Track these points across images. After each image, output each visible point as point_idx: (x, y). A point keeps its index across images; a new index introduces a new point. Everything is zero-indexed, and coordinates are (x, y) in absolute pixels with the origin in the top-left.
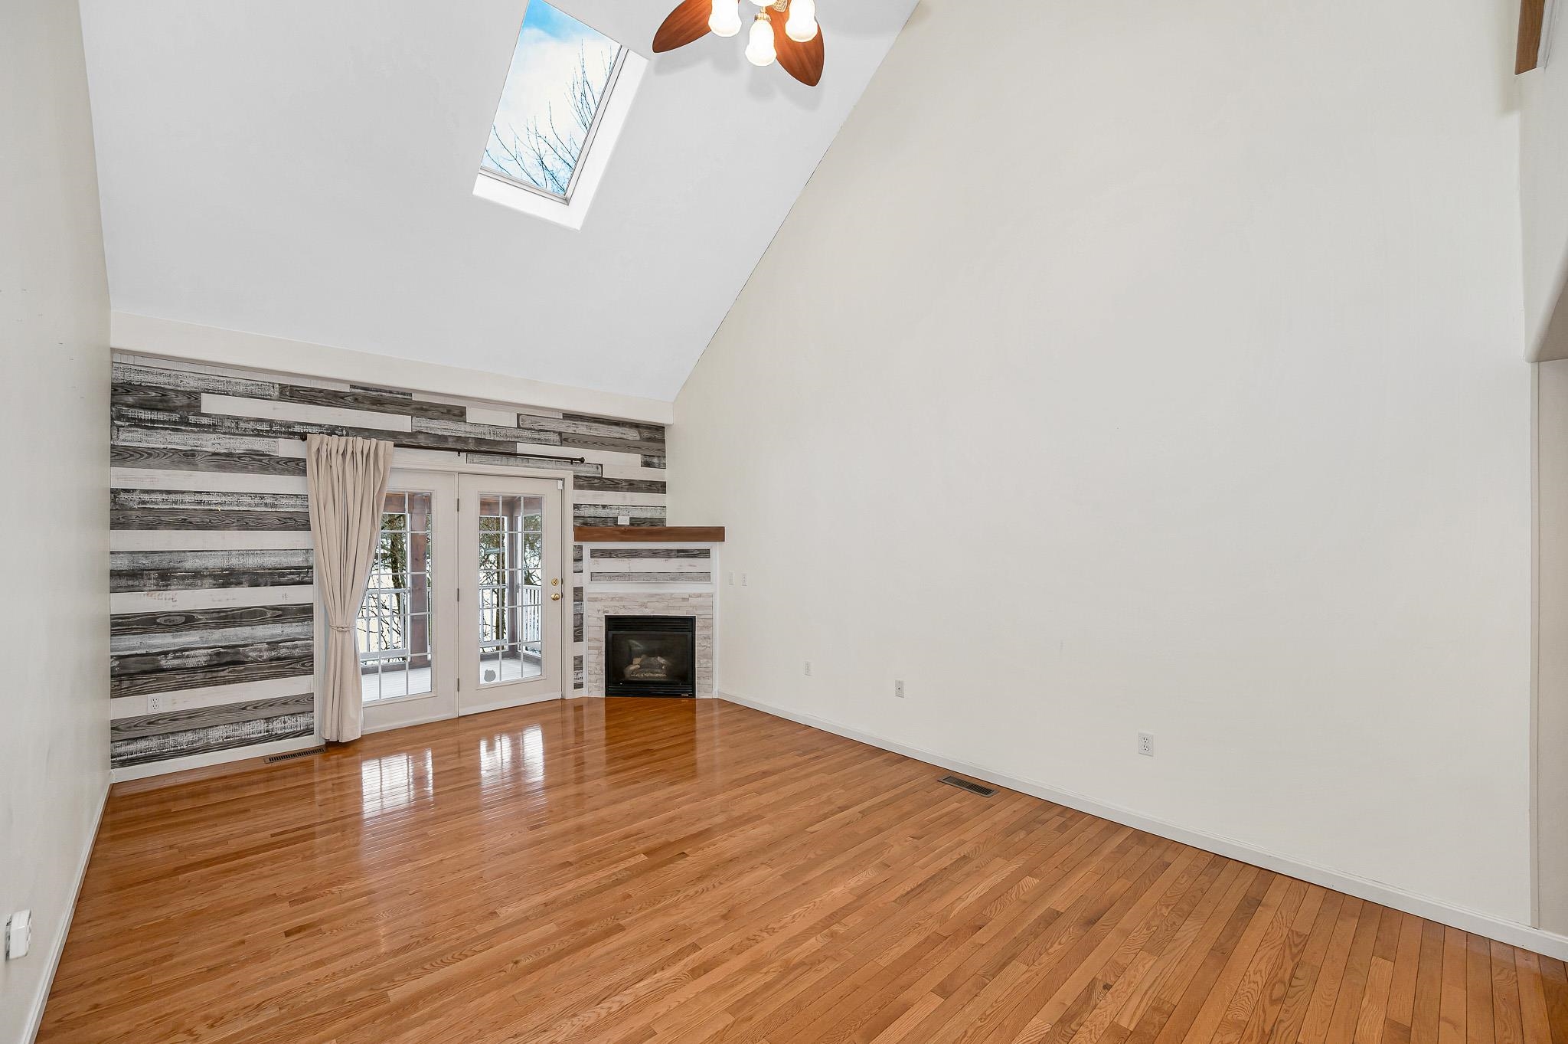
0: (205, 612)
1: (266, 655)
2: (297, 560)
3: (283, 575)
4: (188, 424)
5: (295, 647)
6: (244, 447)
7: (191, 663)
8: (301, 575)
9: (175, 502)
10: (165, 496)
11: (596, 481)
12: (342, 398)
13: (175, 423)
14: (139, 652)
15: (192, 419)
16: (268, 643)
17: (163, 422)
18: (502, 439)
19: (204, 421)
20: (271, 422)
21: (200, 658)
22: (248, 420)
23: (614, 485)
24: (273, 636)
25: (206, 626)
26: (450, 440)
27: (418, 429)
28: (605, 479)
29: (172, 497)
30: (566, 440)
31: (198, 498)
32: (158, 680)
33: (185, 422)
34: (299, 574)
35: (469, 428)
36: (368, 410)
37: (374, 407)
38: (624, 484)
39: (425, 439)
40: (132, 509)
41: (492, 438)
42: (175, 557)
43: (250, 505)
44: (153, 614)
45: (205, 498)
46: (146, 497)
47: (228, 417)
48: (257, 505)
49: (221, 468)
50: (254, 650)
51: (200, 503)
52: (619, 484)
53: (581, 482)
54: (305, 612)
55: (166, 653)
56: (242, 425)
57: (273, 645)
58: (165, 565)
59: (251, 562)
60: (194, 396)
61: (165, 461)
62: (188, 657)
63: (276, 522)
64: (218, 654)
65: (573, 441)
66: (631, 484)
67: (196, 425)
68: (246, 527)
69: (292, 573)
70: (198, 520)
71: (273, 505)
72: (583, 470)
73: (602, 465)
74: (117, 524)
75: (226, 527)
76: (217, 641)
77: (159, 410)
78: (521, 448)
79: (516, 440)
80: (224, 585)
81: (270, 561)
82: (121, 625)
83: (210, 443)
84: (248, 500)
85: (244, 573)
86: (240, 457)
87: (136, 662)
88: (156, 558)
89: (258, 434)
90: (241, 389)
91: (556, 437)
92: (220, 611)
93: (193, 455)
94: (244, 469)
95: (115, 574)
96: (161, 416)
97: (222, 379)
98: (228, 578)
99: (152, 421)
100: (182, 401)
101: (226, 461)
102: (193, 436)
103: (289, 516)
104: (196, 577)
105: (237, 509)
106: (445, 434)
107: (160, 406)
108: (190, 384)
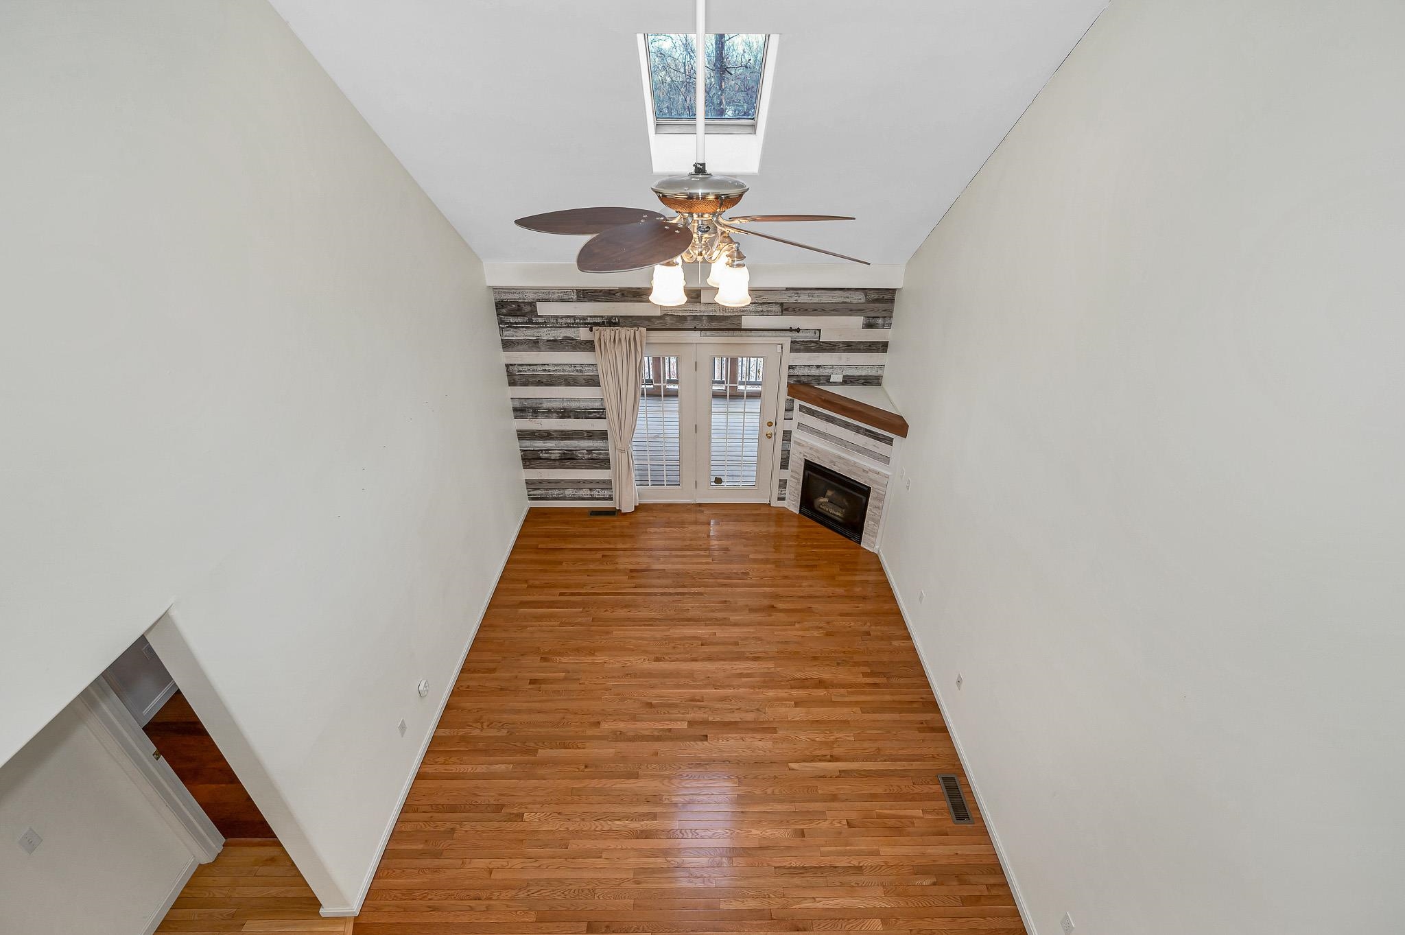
0: (556, 431)
1: (586, 457)
2: (597, 405)
3: (590, 413)
4: (533, 323)
5: (600, 454)
6: (562, 335)
7: (553, 457)
8: (600, 414)
9: (534, 371)
10: (529, 368)
11: (813, 345)
12: (614, 294)
13: (526, 323)
14: (530, 449)
15: (534, 319)
16: (587, 450)
17: (521, 323)
18: (730, 314)
19: (540, 320)
20: (574, 317)
21: (556, 455)
22: (562, 317)
23: (831, 347)
24: (588, 447)
25: (557, 439)
26: (689, 318)
27: (665, 312)
28: (823, 342)
29: (532, 367)
30: (787, 309)
31: (544, 368)
32: (540, 463)
33: (530, 322)
34: (598, 412)
35: (703, 308)
36: (631, 301)
37: (635, 299)
38: (841, 346)
39: (671, 319)
40: (516, 375)
41: (721, 314)
42: (538, 401)
43: (569, 371)
44: (533, 430)
45: (547, 368)
46: (520, 368)
47: (552, 316)
48: (573, 372)
49: (552, 349)
50: (580, 453)
51: (545, 370)
52: (836, 346)
53: (798, 346)
54: (603, 435)
55: (542, 451)
56: (560, 321)
57: (589, 452)
58: (534, 405)
59: (574, 405)
60: (532, 304)
61: (525, 346)
62: (551, 453)
63: (584, 381)
64: (564, 453)
65: (794, 310)
66: (848, 346)
67: (537, 323)
68: (568, 384)
69: (595, 412)
70: (545, 380)
71: (581, 371)
72: (800, 337)
73: (820, 330)
74: (512, 383)
75: (559, 385)
76: (562, 447)
77: (518, 316)
78: (747, 322)
79: (742, 314)
80: (561, 418)
81: (583, 405)
82: (523, 435)
83: (546, 334)
84: (567, 368)
85: (571, 411)
86: (561, 341)
87: (530, 453)
88: (529, 401)
89: (568, 326)
90: (556, 296)
91: (777, 308)
92: (562, 431)
93: (538, 342)
94: (563, 349)
95: (515, 409)
96: (519, 320)
97: (546, 291)
98: (564, 414)
99: (516, 323)
100: (527, 309)
101: (555, 345)
102: (536, 330)
103: (589, 377)
104: (549, 412)
105: (563, 373)
106: (685, 314)
107: (518, 313)
108: (530, 297)
